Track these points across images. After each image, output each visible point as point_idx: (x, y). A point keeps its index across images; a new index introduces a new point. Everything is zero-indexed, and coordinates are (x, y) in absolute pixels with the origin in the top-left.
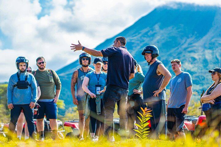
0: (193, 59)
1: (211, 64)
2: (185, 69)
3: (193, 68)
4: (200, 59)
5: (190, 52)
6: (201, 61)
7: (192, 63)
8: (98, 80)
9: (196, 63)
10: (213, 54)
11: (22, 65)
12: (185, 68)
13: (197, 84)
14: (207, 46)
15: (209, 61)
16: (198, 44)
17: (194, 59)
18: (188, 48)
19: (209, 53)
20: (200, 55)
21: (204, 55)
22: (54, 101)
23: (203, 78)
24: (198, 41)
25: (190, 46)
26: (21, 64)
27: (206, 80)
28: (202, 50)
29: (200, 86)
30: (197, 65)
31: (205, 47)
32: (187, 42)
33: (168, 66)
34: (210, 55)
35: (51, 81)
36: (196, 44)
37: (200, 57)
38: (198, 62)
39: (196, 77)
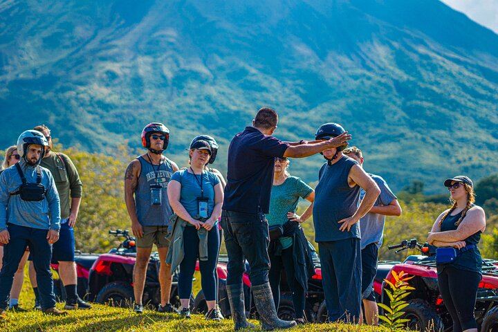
0: (110, 75)
1: (150, 88)
2: (92, 98)
3: (110, 95)
4: (125, 75)
5: (104, 59)
6: (128, 80)
7: (107, 85)
8: (201, 186)
9: (116, 85)
10: (154, 64)
11: (34, 150)
12: (93, 94)
13: (118, 132)
14: (142, 46)
15: (145, 81)
16: (122, 43)
17: (112, 75)
18: (100, 50)
19: (145, 63)
20: (127, 67)
21: (135, 67)
22: (70, 222)
23: (131, 119)
24: (123, 35)
25: (104, 46)
26: (32, 147)
27: (138, 123)
28: (131, 57)
29: (125, 137)
30: (118, 89)
31: (136, 50)
32: (99, 38)
33: (54, 90)
34: (149, 68)
35: (63, 180)
36: (119, 43)
37: (127, 71)
38: (120, 84)
39: (117, 116)
